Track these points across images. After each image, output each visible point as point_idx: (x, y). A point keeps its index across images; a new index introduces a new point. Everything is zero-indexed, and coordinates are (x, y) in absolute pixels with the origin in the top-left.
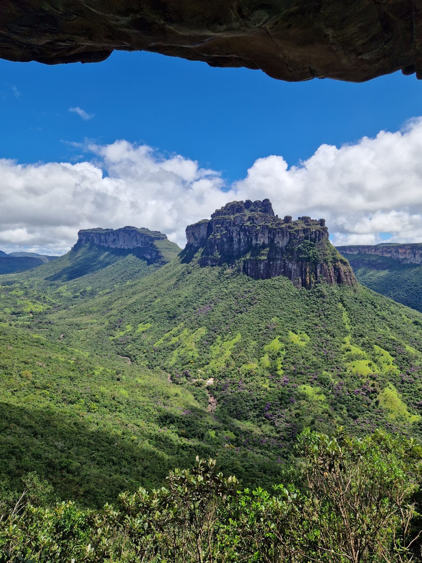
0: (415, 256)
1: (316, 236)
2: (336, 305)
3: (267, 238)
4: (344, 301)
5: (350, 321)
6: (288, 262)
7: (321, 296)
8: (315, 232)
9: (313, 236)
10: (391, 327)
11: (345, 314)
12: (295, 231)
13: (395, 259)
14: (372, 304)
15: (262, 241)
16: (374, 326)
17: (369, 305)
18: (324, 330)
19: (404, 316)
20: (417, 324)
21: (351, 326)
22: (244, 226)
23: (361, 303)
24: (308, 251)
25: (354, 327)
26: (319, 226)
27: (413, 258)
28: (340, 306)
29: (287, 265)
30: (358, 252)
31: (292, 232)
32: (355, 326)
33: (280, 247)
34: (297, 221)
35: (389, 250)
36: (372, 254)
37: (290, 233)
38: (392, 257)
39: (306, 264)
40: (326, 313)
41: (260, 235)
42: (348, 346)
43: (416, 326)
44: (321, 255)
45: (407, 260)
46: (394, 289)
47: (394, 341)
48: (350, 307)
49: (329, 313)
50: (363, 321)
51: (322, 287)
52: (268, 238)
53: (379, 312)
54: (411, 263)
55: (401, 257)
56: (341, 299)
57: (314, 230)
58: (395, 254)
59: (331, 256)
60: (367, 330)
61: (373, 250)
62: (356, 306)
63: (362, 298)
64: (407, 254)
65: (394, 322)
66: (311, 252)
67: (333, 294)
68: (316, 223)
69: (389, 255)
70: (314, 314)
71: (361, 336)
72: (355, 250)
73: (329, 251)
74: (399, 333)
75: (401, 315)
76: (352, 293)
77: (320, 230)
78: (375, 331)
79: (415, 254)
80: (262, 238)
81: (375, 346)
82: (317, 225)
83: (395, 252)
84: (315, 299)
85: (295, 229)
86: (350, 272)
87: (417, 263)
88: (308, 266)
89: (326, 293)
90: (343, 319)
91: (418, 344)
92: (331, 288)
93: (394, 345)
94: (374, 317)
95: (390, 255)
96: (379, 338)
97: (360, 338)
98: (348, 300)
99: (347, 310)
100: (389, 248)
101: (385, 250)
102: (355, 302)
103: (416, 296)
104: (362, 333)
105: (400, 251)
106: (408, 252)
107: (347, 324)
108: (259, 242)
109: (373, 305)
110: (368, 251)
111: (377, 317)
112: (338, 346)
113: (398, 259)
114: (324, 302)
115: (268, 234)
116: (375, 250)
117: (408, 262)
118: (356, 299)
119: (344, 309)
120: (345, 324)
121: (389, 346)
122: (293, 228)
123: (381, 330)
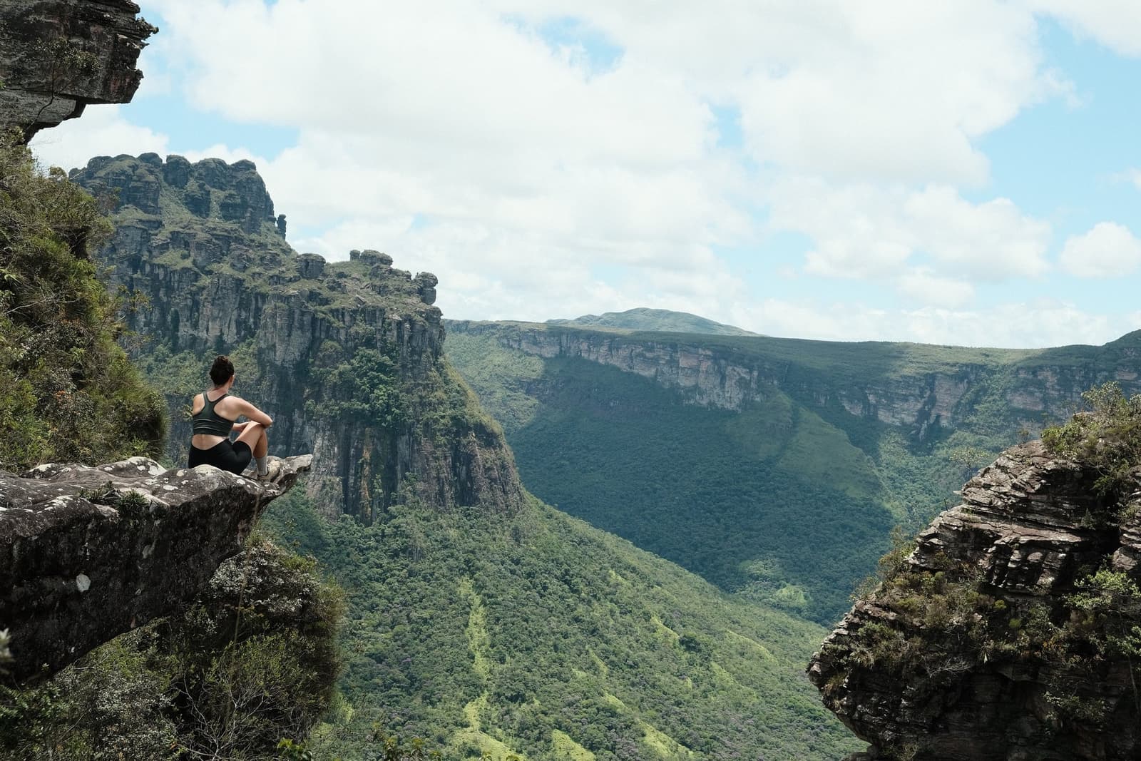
0: (722, 384)
1: (400, 337)
2: (452, 586)
3: (233, 325)
4: (478, 569)
5: (488, 643)
6: (300, 421)
7: (404, 551)
8: (399, 324)
9: (392, 337)
10: (612, 663)
11: (477, 617)
12: (332, 311)
13: (667, 385)
14: (565, 579)
15: (214, 332)
16: (561, 662)
17: (555, 586)
18: (402, 676)
19: (656, 620)
20: (689, 649)
21: (493, 663)
22: (153, 266)
23: (529, 575)
24: (373, 386)
25: (500, 667)
26: (415, 300)
27: (717, 390)
28: (465, 587)
29: (296, 430)
30: (556, 349)
31: (321, 316)
32: (502, 661)
33: (279, 363)
34: (344, 264)
35: (648, 355)
36: (601, 361)
37: (314, 320)
38: (659, 379)
39: (363, 434)
40: (414, 615)
41: (207, 310)
42: (472, 736)
43: (687, 655)
44: (414, 404)
45: (701, 394)
46: (655, 490)
47: (614, 714)
48: (493, 591)
49: (426, 614)
50: (530, 644)
51: (410, 518)
52: (239, 324)
53: (581, 609)
54: (711, 404)
55: (684, 382)
56: (467, 562)
57: (397, 317)
58: (666, 369)
59: (449, 412)
60: (537, 678)
61: (603, 350)
62: (512, 591)
63: (534, 560)
64: (702, 376)
65: (622, 644)
66: (380, 391)
67: (445, 543)
68: (407, 286)
69: (648, 373)
70: (377, 617)
71: (518, 698)
72: (550, 344)
73: (439, 394)
74: (633, 684)
75: (647, 616)
76: (506, 540)
77: (418, 318)
78: (560, 679)
79: (723, 378)
80: (214, 319)
81: (557, 735)
82: (409, 293)
83: (668, 362)
84: (385, 561)
85: (334, 306)
86: (503, 467)
87: (728, 406)
88: (368, 440)
89: (421, 543)
90: (467, 635)
91: (682, 720)
92: (441, 521)
93: (610, 728)
94: (564, 627)
95: (653, 371)
96: (570, 705)
97: (512, 706)
98: (491, 567)
99: (483, 603)
100: (651, 349)
101: (639, 355)
102: (513, 572)
103: (718, 520)
104: (521, 687)
105: (683, 363)
106: (703, 367)
107: (478, 655)
108: (203, 335)
109: (567, 582)
110: (589, 351)
111: (575, 628)
112: (441, 740)
113: (675, 388)
114: (411, 574)
115: (239, 308)
116: (610, 349)
117: (704, 402)
118: (517, 562)
119: (477, 601)
120: (471, 657)
121: (595, 732)
122: (326, 302)
123: (581, 674)
